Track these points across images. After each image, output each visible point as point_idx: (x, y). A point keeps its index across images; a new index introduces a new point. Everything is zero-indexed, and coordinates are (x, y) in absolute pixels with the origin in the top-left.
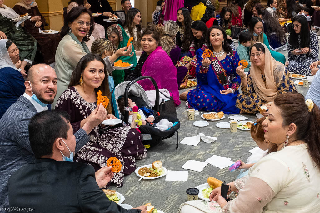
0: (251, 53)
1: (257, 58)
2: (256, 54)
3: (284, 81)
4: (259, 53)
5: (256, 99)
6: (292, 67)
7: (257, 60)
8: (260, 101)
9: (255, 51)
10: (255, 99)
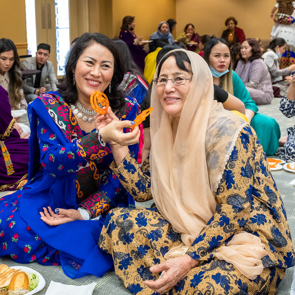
0: (161, 73)
1: (173, 90)
2: (170, 77)
3: (232, 166)
4: (180, 76)
5: (155, 228)
6: (291, 148)
7: (172, 95)
8: (164, 236)
9: (170, 68)
10: (149, 229)
